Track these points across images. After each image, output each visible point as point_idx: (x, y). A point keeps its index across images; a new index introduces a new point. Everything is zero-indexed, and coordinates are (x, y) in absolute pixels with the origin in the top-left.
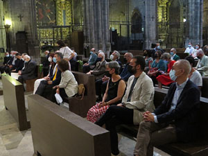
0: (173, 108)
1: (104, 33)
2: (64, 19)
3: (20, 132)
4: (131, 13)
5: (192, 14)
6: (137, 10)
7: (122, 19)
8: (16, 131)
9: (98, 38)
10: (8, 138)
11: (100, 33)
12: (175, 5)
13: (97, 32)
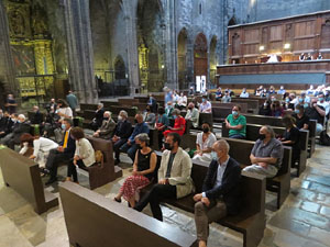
0: (219, 184)
1: (90, 81)
2: (45, 67)
3: (38, 217)
4: (114, 60)
5: (169, 61)
6: (119, 57)
7: (106, 66)
8: (33, 216)
9: (85, 87)
10: (28, 229)
11: (87, 82)
12: (153, 53)
13: (83, 80)
